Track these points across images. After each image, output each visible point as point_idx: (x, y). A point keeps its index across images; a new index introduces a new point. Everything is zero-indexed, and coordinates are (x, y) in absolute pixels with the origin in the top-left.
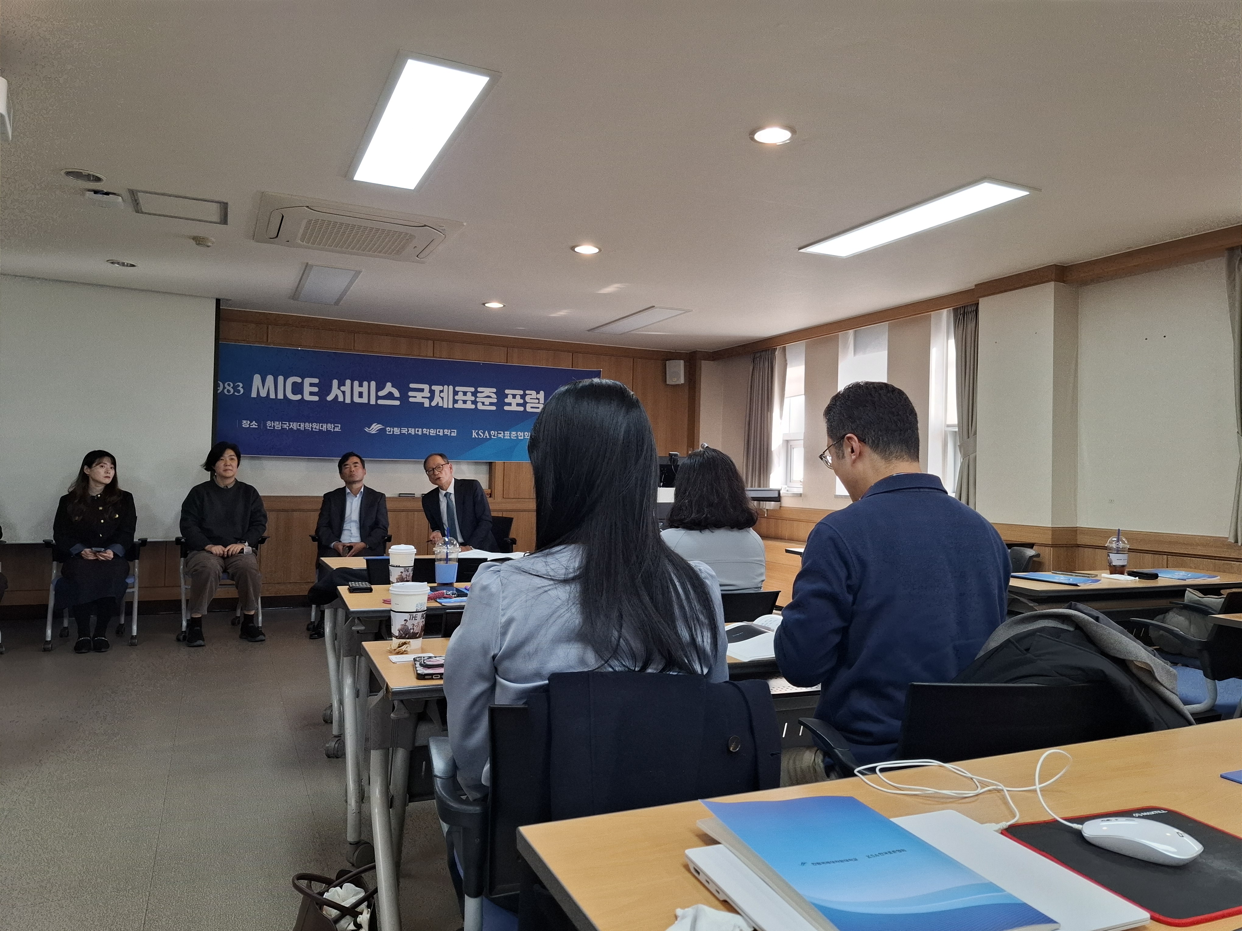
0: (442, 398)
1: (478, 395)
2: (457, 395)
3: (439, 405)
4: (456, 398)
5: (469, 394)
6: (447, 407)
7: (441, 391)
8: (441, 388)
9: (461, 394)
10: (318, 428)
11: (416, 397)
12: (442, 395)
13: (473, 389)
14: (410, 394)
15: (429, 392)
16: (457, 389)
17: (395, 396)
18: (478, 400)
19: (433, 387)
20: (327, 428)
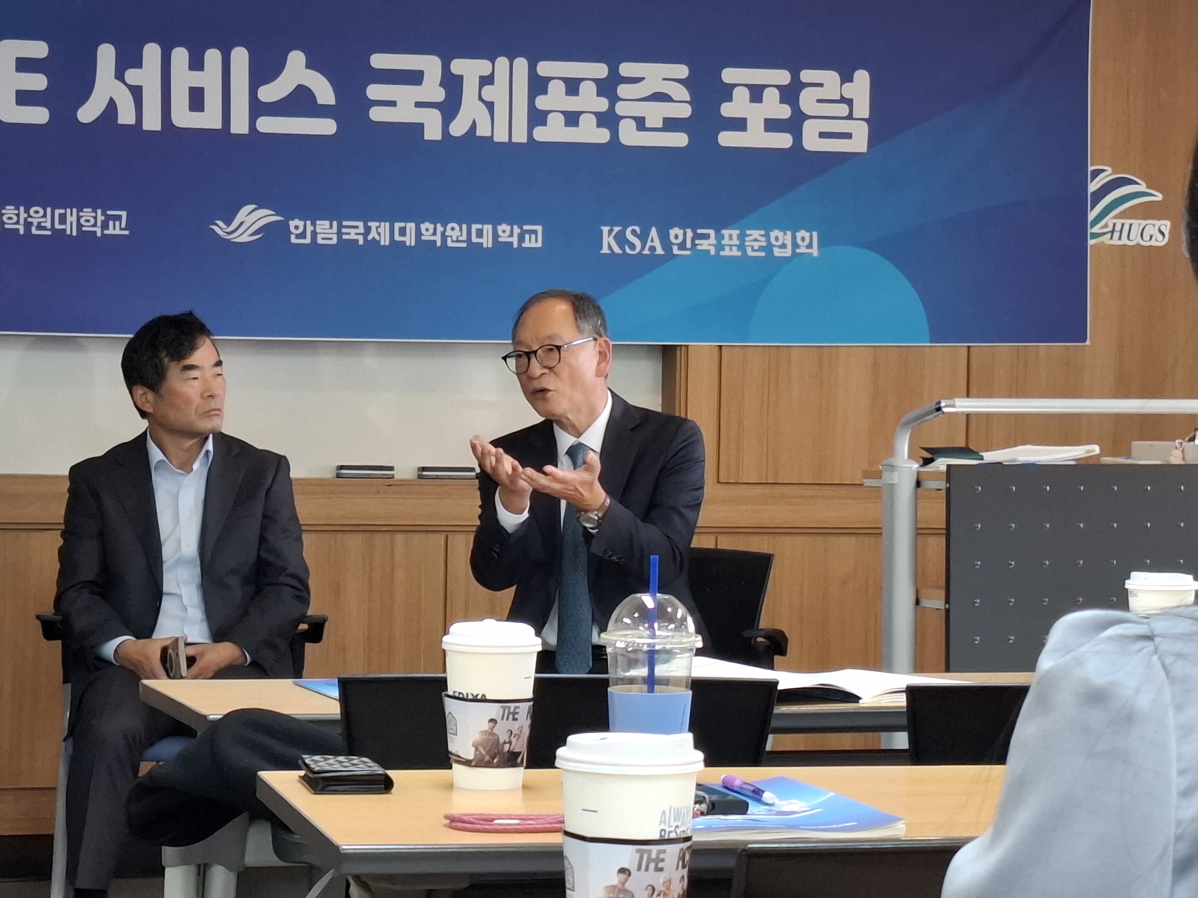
0: (490, 106)
1: (623, 90)
2: (545, 92)
3: (479, 133)
4: (541, 103)
5: (588, 89)
6: (506, 140)
7: (487, 80)
8: (482, 67)
9: (557, 88)
10: (48, 225)
11: (393, 104)
12: (488, 92)
13: (601, 70)
14: (374, 91)
15: (441, 85)
16: (545, 68)
17: (320, 101)
18: (621, 109)
19: (458, 66)
20: (79, 226)
